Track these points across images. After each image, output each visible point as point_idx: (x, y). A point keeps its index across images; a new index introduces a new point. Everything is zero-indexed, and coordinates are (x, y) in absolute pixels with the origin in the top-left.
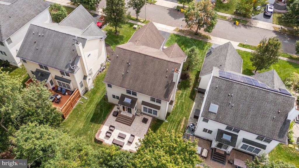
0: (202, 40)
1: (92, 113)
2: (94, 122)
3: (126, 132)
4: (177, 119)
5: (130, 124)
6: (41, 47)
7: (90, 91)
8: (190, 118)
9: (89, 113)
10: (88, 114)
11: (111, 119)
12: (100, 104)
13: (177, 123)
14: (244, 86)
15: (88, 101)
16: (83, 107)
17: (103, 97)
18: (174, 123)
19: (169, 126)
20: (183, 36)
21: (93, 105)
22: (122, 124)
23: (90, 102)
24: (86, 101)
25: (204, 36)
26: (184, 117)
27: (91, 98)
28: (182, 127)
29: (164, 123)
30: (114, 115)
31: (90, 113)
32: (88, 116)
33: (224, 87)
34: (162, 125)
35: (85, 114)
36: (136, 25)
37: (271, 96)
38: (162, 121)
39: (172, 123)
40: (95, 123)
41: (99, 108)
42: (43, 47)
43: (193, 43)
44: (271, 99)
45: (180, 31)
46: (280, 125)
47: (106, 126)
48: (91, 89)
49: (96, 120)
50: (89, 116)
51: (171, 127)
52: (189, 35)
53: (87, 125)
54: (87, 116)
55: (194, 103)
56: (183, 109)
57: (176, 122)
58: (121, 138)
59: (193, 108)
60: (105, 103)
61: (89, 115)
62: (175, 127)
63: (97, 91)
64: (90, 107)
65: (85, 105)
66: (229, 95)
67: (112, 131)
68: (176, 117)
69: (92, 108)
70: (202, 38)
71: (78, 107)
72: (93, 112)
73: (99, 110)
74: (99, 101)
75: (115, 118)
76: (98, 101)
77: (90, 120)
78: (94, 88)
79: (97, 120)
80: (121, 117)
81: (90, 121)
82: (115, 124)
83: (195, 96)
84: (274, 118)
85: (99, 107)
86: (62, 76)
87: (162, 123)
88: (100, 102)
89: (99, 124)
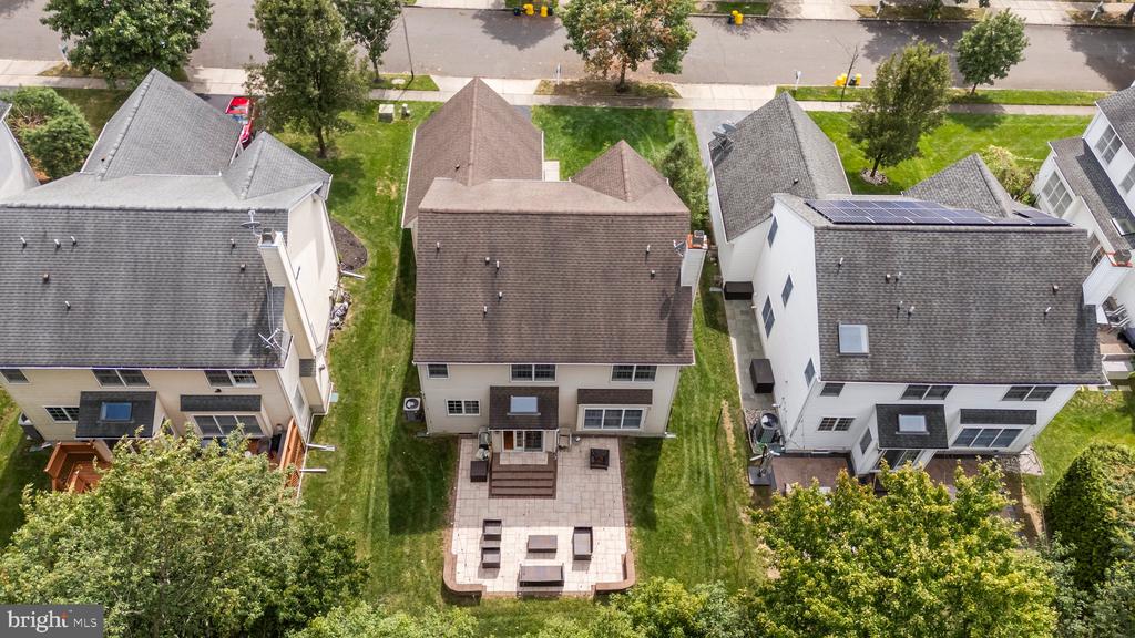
0: (651, 107)
1: (382, 498)
2: (408, 530)
3: (548, 525)
4: (702, 415)
5: (550, 491)
6: (83, 296)
7: (330, 415)
8: (744, 399)
9: (368, 500)
10: (368, 508)
11: (469, 497)
12: (395, 455)
13: (708, 429)
14: (925, 234)
15: (342, 456)
16: (334, 487)
17: (396, 421)
18: (699, 434)
19: (686, 451)
20: (579, 108)
21: (371, 466)
22: (521, 502)
23: (354, 458)
24: (332, 460)
25: (650, 89)
26: (724, 402)
27: (346, 440)
28: (731, 439)
29: (665, 446)
30: (474, 479)
31: (376, 500)
32: (370, 515)
33: (862, 257)
34: (663, 455)
35: (355, 514)
36: (385, 102)
37: (1015, 246)
38: (655, 438)
39: (693, 433)
40: (411, 533)
41: (401, 469)
42: (92, 290)
43: (628, 123)
44: (1018, 254)
45: (561, 89)
46: (1069, 330)
47: (465, 530)
48: (333, 407)
49: (410, 519)
50: (375, 513)
51: (698, 452)
52: (598, 97)
53: (385, 550)
54: (366, 516)
55: (733, 341)
56: (706, 376)
57: (703, 428)
58: (541, 554)
59: (736, 361)
60: (416, 442)
61: (371, 510)
62: (709, 447)
63: (356, 405)
64: (360, 475)
65: (339, 474)
66: (887, 280)
67: (497, 538)
68: (696, 409)
69: (372, 478)
70: (650, 100)
71: (313, 493)
72: (386, 494)
73: (406, 478)
74: (387, 442)
75: (484, 488)
76: (382, 443)
77: (387, 527)
78: (341, 398)
79: (414, 519)
80: (509, 476)
81: (391, 533)
82: (496, 508)
83: (724, 315)
84: (1045, 314)
85: (399, 465)
86: (219, 391)
87: (660, 449)
88: (393, 444)
89: (431, 529)
